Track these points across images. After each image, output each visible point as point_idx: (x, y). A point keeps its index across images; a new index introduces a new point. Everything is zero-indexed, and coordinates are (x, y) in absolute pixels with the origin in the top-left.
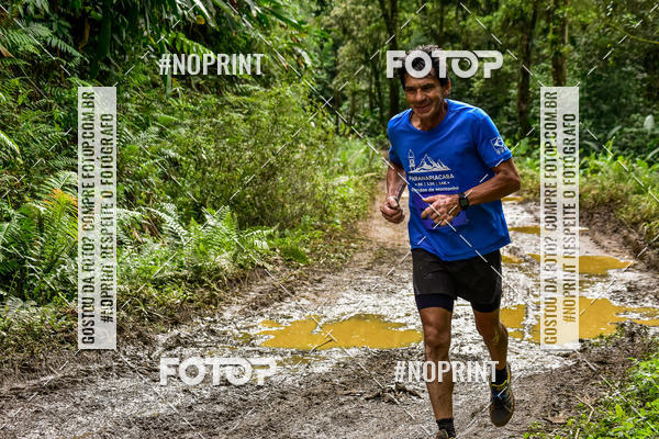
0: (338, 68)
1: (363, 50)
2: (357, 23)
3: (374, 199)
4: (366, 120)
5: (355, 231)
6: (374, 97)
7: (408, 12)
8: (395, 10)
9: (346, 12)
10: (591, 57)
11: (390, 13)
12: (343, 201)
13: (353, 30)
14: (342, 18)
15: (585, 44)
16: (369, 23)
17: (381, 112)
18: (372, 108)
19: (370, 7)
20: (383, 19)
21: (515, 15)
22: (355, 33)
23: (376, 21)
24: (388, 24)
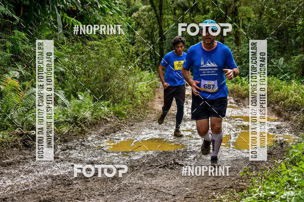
0: (135, 41)
1: (147, 32)
2: (144, 20)
3: (155, 94)
4: (148, 65)
5: (147, 106)
6: (152, 54)
7: (167, 15)
8: (161, 14)
9: (139, 15)
10: (252, 33)
11: (159, 15)
12: (141, 93)
13: (142, 24)
14: (137, 18)
15: (250, 27)
16: (150, 20)
17: (155, 61)
18: (151, 59)
19: (150, 13)
20: (156, 18)
21: (217, 15)
22: (143, 25)
23: (153, 19)
24: (158, 20)
